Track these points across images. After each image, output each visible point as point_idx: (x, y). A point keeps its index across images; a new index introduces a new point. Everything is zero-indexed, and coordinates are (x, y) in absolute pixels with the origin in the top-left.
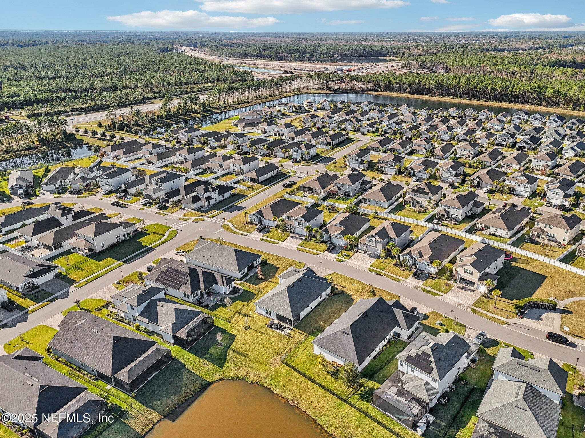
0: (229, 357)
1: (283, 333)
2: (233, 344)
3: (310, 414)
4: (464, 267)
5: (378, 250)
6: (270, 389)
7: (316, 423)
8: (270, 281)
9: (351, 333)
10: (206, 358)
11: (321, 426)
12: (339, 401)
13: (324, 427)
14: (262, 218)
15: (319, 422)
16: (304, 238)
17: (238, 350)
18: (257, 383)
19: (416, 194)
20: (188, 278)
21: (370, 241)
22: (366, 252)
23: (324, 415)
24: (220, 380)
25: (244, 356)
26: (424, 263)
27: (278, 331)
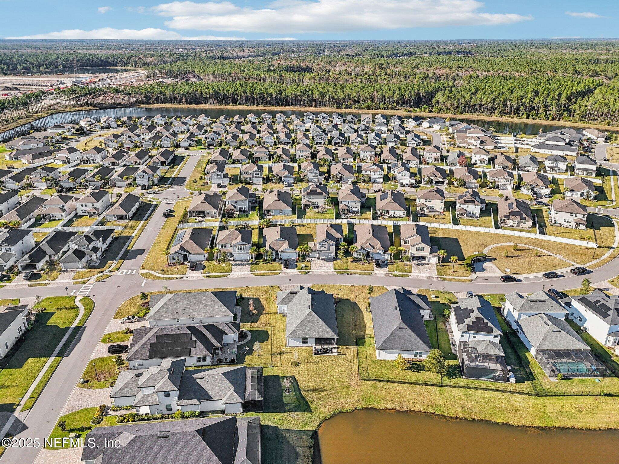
0: (307, 398)
1: (334, 354)
2: (300, 385)
3: (426, 410)
4: (416, 246)
5: (331, 253)
6: (372, 408)
7: (436, 415)
8: (265, 313)
9: (407, 327)
10: (289, 410)
11: (442, 415)
12: (438, 388)
13: (445, 414)
14: (188, 254)
15: (437, 413)
16: (250, 262)
17: (310, 388)
18: (356, 409)
19: (312, 196)
20: (194, 338)
21: (322, 247)
22: (319, 259)
23: (437, 406)
24: (320, 424)
25: (321, 391)
26: (379, 253)
27: (328, 354)
